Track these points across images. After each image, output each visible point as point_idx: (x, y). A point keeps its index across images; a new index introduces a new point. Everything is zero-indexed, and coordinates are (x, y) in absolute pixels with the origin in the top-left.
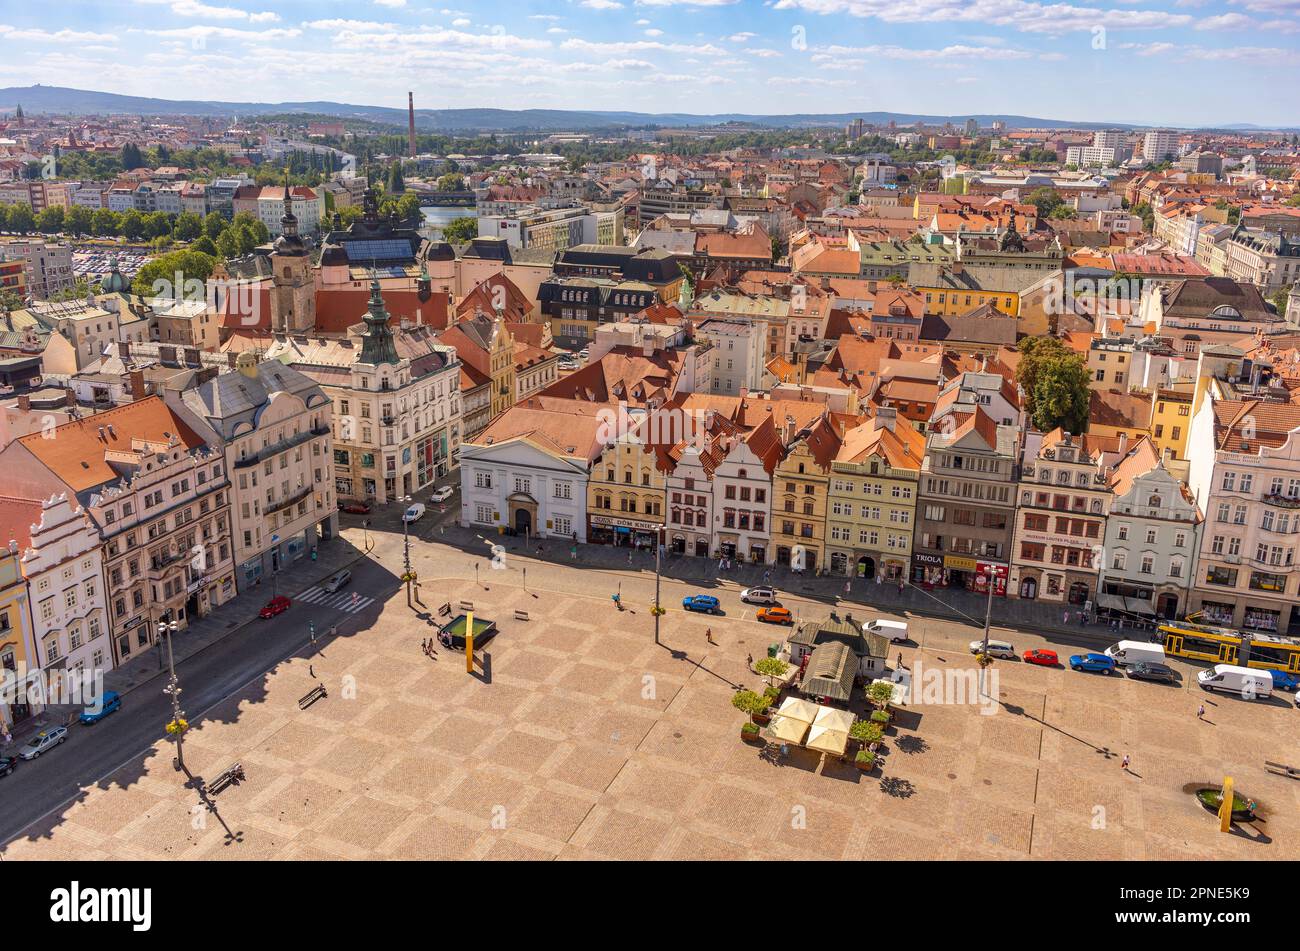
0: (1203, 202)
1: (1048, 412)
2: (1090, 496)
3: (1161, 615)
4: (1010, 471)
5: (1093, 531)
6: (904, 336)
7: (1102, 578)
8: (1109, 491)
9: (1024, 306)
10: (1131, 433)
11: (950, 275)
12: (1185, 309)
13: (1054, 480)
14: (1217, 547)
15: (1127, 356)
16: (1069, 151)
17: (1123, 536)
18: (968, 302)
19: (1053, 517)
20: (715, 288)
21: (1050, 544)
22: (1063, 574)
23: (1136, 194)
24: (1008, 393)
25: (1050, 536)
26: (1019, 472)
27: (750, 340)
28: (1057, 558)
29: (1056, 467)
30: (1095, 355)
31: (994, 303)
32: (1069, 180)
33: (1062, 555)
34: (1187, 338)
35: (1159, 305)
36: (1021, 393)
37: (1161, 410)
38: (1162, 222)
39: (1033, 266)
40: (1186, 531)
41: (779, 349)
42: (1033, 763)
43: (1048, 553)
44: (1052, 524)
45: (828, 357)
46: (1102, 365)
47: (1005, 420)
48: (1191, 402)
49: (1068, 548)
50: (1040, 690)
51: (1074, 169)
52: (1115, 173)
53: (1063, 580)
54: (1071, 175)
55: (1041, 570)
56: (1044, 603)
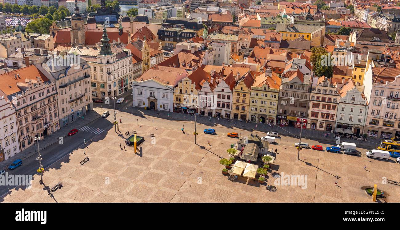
0: (369, 5)
1: (320, 71)
2: (333, 97)
3: (355, 134)
4: (308, 90)
5: (334, 108)
6: (275, 47)
7: (336, 123)
8: (339, 96)
9: (313, 37)
10: (346, 77)
11: (289, 28)
12: (364, 38)
13: (322, 92)
14: (373, 113)
15: (345, 53)
17: (343, 110)
18: (295, 36)
19: (321, 104)
20: (214, 32)
21: (320, 112)
22: (324, 122)
23: (348, 2)
24: (307, 65)
25: (320, 110)
26: (311, 90)
27: (226, 48)
28: (322, 117)
29: (322, 88)
30: (335, 53)
31: (303, 37)
33: (324, 116)
34: (364, 47)
35: (355, 37)
36: (312, 65)
37: (356, 70)
38: (357, 11)
39: (316, 25)
40: (363, 108)
41: (235, 51)
42: (314, 181)
43: (320, 115)
44: (321, 106)
45: (251, 54)
47: (306, 73)
48: (365, 68)
49: (326, 113)
50: (318, 158)
53: (324, 124)
55: (317, 121)
56: (319, 131)
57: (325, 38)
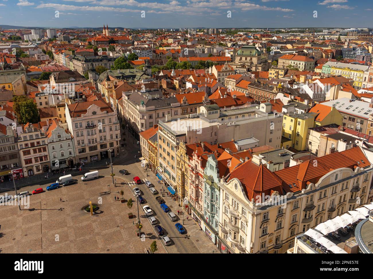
0: (65, 49)
1: (26, 118)
2: (40, 140)
3: (70, 166)
4: (14, 140)
5: (45, 150)
7: (51, 162)
8: (46, 137)
9: (15, 87)
12: (61, 80)
13: (28, 139)
14: (79, 144)
15: (47, 97)
16: (25, 36)
17: (53, 148)
19: (31, 149)
21: (33, 158)
22: (40, 165)
23: (47, 48)
24: (9, 116)
25: (32, 155)
26: (17, 139)
28: (36, 161)
29: (28, 135)
30: (37, 98)
31: (4, 87)
32: (25, 45)
33: (38, 159)
35: (54, 81)
36: (14, 115)
37: (59, 110)
38: (56, 56)
39: (16, 74)
40: (69, 142)
42: (39, 223)
43: (33, 160)
44: (32, 151)
46: (40, 101)
47: (9, 124)
49: (39, 157)
50: (40, 200)
51: (27, 41)
52: (40, 42)
53: (40, 167)
54: (25, 43)
55: (33, 166)
56: (37, 175)
57: (27, 85)
